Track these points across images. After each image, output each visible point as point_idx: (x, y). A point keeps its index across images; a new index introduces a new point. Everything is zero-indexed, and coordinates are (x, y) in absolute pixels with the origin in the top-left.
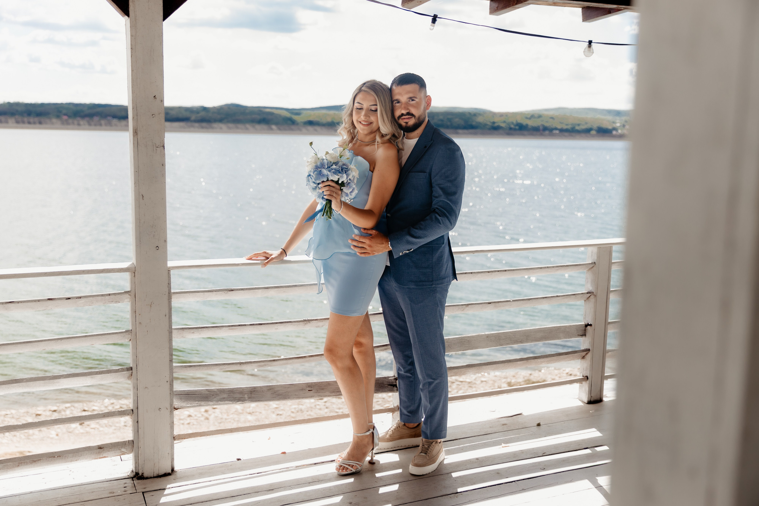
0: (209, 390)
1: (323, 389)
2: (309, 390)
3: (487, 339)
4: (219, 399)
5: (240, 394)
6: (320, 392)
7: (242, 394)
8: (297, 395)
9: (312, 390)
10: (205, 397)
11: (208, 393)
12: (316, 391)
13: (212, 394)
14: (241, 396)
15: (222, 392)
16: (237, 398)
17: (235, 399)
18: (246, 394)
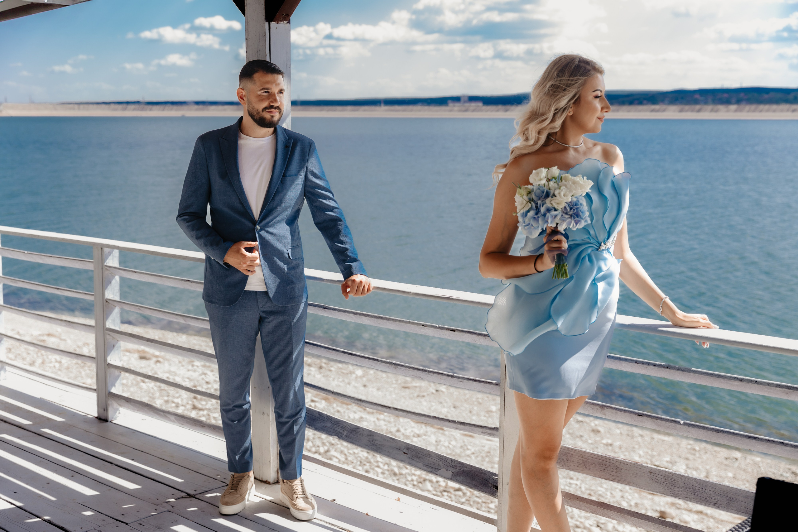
0: (320, 414)
1: (419, 458)
2: (404, 453)
3: (651, 475)
4: (322, 425)
5: (342, 429)
6: (413, 460)
7: (344, 430)
8: (390, 453)
9: (407, 454)
10: (313, 419)
11: (318, 415)
12: (411, 457)
13: (321, 418)
14: (341, 431)
15: (329, 420)
16: (336, 432)
17: (334, 432)
18: (346, 430)
